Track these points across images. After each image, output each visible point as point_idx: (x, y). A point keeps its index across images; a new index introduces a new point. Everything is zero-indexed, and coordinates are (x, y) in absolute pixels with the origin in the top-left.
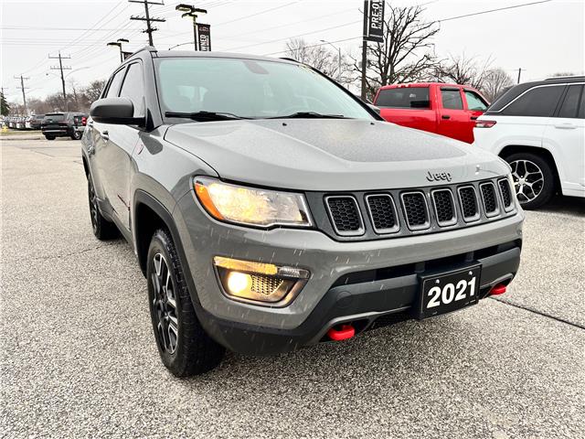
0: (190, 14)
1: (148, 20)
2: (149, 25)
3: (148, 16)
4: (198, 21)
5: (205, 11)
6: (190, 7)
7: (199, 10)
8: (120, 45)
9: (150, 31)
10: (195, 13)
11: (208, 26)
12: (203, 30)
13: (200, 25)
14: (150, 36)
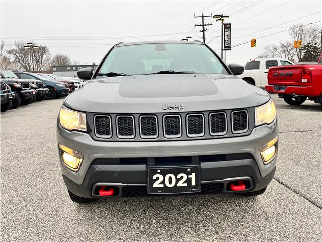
0: (220, 20)
1: (203, 25)
2: (203, 28)
3: (203, 23)
4: (224, 22)
5: (229, 16)
6: (220, 15)
7: (225, 16)
8: (187, 40)
9: (204, 31)
10: (223, 18)
11: (230, 24)
12: (228, 27)
13: (225, 24)
14: (204, 34)
